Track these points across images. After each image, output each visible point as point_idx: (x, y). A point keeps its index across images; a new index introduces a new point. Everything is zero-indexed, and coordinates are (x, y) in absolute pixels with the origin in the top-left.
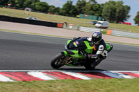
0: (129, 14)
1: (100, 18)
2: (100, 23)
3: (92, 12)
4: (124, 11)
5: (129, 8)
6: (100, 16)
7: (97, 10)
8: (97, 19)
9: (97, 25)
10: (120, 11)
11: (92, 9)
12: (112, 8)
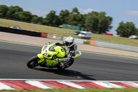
0: (111, 25)
1: (82, 28)
2: (83, 34)
3: (75, 22)
4: (107, 22)
5: (111, 19)
6: (83, 26)
7: (80, 20)
8: (80, 30)
9: (80, 35)
10: (103, 21)
11: (75, 19)
12: (94, 19)
